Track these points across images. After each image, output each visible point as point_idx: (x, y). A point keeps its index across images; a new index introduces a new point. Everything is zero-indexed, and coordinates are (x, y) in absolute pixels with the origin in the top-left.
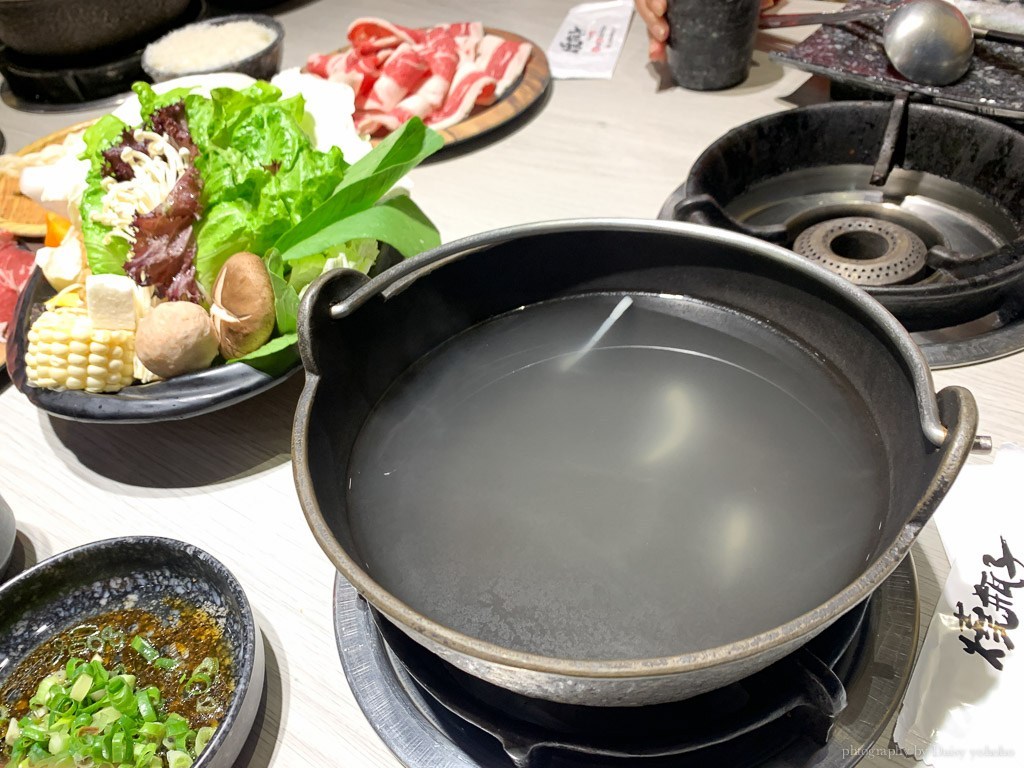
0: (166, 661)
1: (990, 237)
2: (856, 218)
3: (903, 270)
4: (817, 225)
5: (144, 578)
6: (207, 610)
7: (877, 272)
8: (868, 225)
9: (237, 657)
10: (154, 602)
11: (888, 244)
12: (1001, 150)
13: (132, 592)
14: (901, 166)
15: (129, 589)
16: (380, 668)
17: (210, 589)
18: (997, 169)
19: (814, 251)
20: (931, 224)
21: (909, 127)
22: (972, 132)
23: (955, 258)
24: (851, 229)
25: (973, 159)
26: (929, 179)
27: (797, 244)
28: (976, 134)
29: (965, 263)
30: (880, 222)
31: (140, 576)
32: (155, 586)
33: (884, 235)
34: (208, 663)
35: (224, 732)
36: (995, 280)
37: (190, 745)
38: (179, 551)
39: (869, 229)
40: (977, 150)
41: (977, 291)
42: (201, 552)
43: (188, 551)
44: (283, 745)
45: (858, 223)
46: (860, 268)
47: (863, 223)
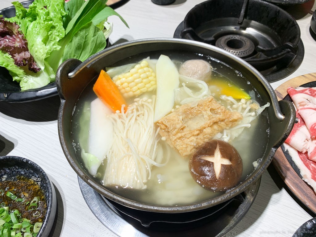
0: (20, 200)
1: (271, 41)
2: (233, 35)
3: (248, 52)
4: (222, 37)
5: (8, 169)
6: (33, 179)
7: (241, 53)
8: (237, 37)
9: (46, 195)
10: (13, 178)
11: (243, 43)
12: (276, 14)
13: (4, 175)
14: (246, 18)
15: (3, 173)
16: (96, 195)
17: (34, 172)
18: (275, 20)
19: (222, 46)
20: (255, 37)
21: (249, 6)
22: (268, 8)
23: (265, 49)
24: (232, 39)
25: (267, 16)
26: (253, 22)
27: (216, 43)
28: (268, 9)
29: (268, 51)
30: (241, 36)
32: (13, 172)
33: (242, 41)
34: (36, 199)
35: (44, 227)
36: (278, 57)
37: (32, 230)
38: (21, 161)
39: (237, 39)
40: (269, 14)
41: (274, 60)
42: (29, 161)
43: (24, 160)
44: (65, 225)
45: (234, 37)
46: (236, 51)
47: (236, 37)
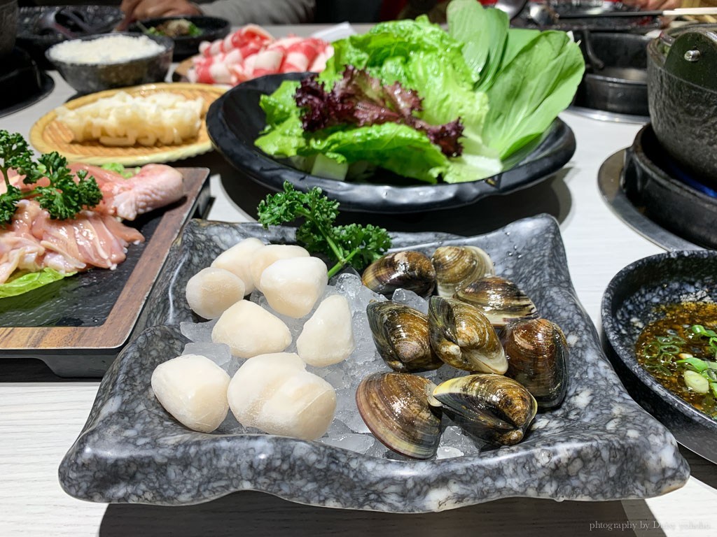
6: (687, 300)
31: (627, 303)
